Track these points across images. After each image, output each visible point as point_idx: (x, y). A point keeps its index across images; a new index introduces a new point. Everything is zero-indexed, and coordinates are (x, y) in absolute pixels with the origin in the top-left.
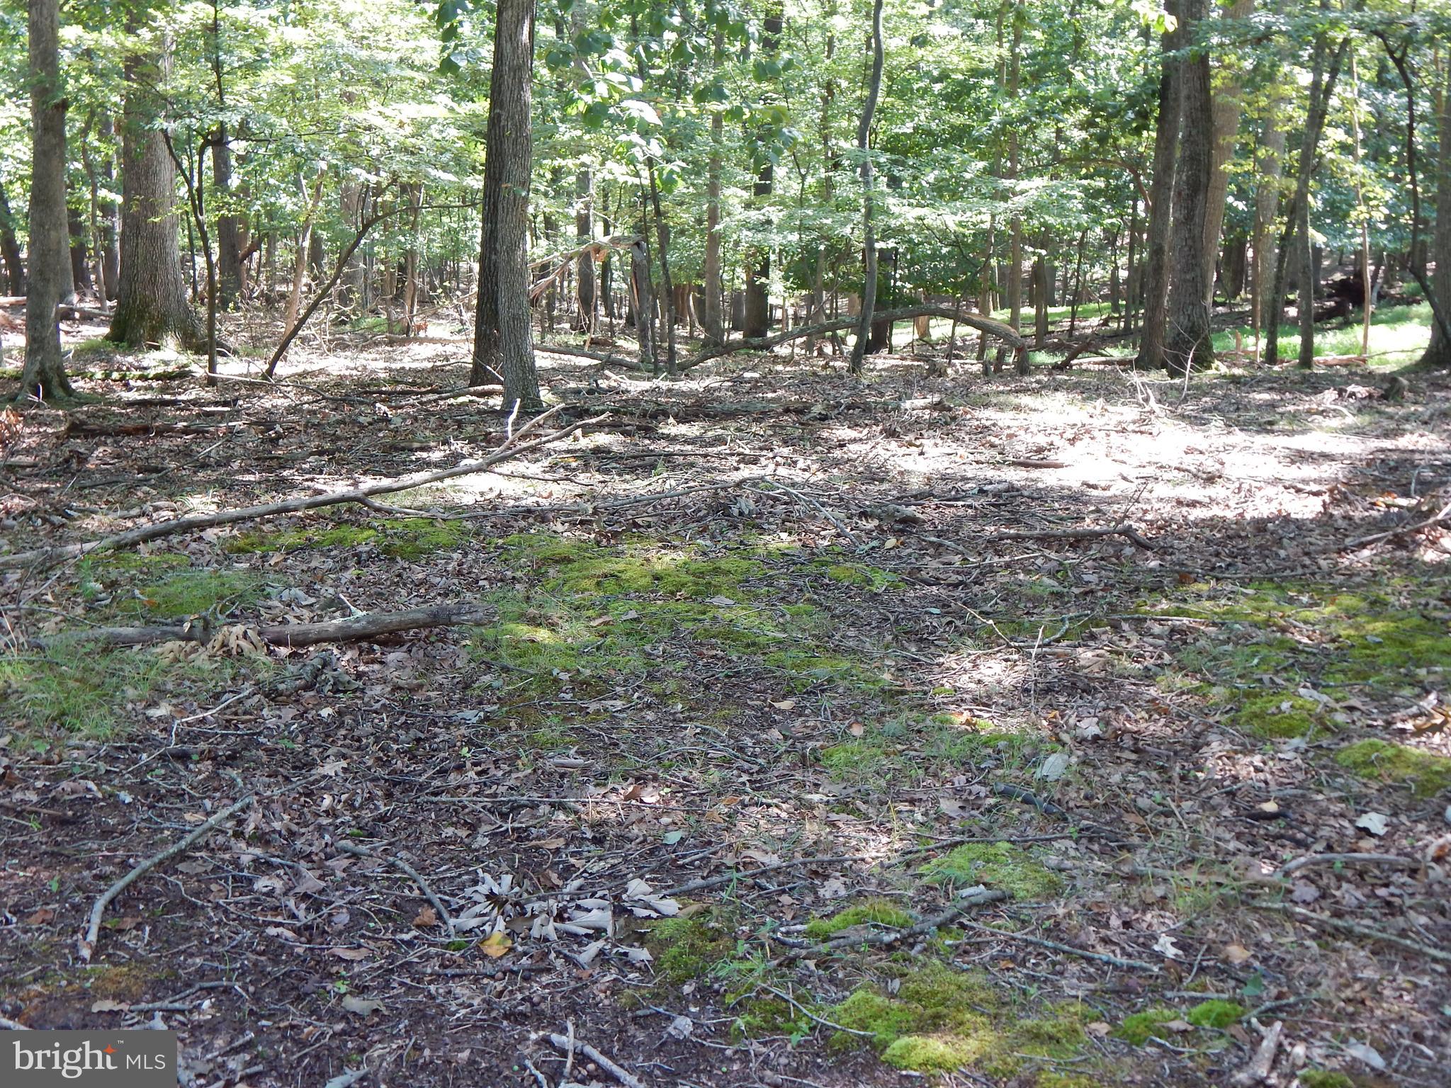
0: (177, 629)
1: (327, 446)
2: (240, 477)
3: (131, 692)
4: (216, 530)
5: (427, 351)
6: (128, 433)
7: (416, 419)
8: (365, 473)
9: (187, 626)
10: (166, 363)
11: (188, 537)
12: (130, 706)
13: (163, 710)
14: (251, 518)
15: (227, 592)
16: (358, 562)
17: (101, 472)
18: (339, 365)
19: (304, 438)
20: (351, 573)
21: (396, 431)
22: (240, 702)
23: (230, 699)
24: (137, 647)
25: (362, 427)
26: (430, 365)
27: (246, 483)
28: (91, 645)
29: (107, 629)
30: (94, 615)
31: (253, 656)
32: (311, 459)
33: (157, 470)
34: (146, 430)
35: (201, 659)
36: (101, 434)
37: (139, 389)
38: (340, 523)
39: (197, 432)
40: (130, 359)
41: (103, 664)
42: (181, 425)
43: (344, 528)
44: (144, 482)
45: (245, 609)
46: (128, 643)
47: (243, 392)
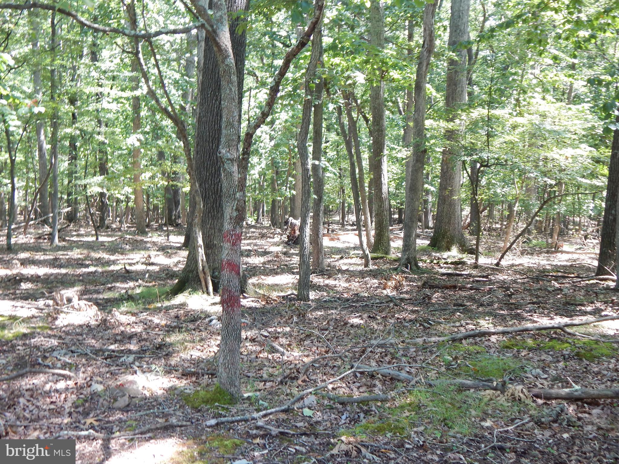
0: (490, 384)
1: (535, 300)
2: (498, 312)
3: (473, 413)
4: (496, 336)
5: (565, 257)
6: (447, 288)
7: (575, 290)
8: (556, 314)
9: (495, 384)
10: (454, 257)
11: (484, 339)
12: (473, 419)
13: (488, 423)
14: (511, 333)
15: (507, 368)
16: (564, 359)
17: (438, 304)
18: (527, 261)
19: (524, 296)
20: (561, 364)
21: (565, 295)
22: (523, 424)
23: (518, 422)
24: (472, 390)
25: (549, 292)
26: (569, 264)
27: (502, 315)
28: (453, 387)
29: (459, 380)
30: (450, 372)
31: (526, 402)
32: (529, 306)
33: (461, 305)
34: (455, 287)
35: (502, 400)
36: (436, 287)
37: (445, 268)
38: (552, 339)
39: (476, 289)
40: (438, 254)
41: (459, 397)
42: (469, 286)
43: (554, 341)
44: (458, 310)
45: (517, 377)
46: (468, 388)
47: (490, 272)
